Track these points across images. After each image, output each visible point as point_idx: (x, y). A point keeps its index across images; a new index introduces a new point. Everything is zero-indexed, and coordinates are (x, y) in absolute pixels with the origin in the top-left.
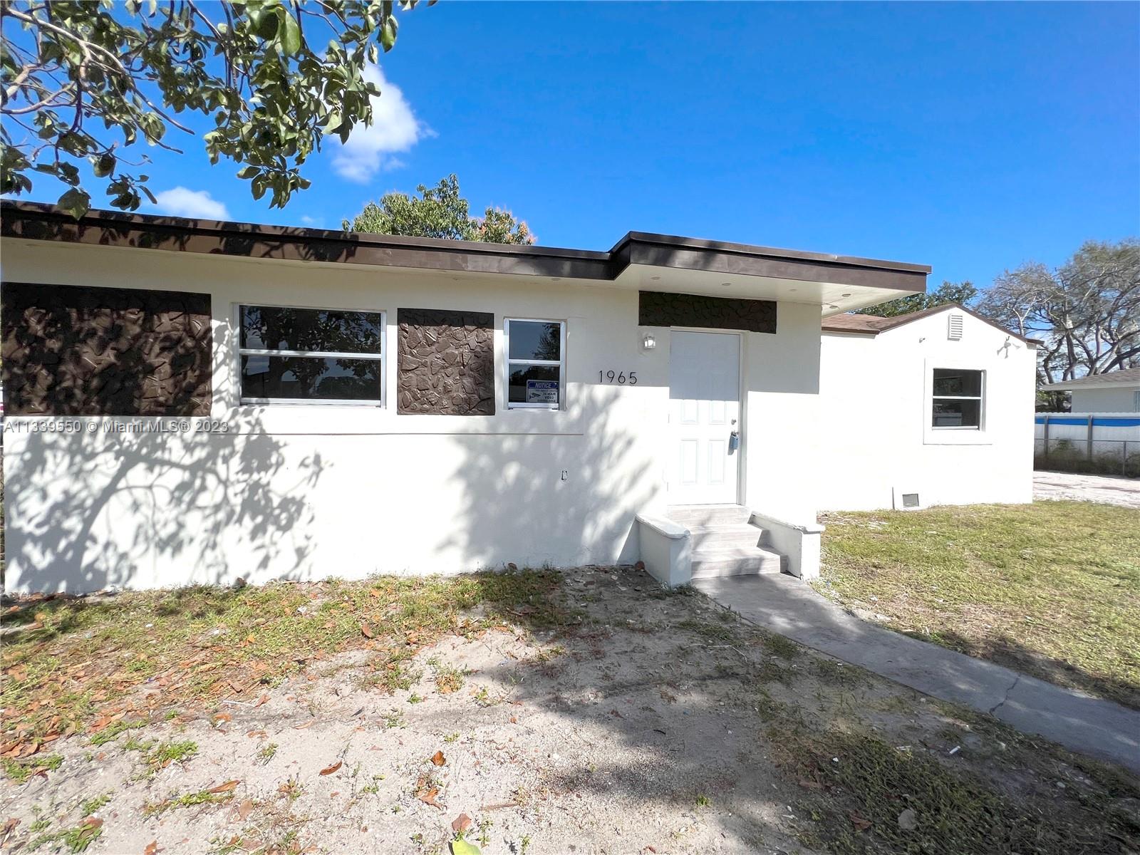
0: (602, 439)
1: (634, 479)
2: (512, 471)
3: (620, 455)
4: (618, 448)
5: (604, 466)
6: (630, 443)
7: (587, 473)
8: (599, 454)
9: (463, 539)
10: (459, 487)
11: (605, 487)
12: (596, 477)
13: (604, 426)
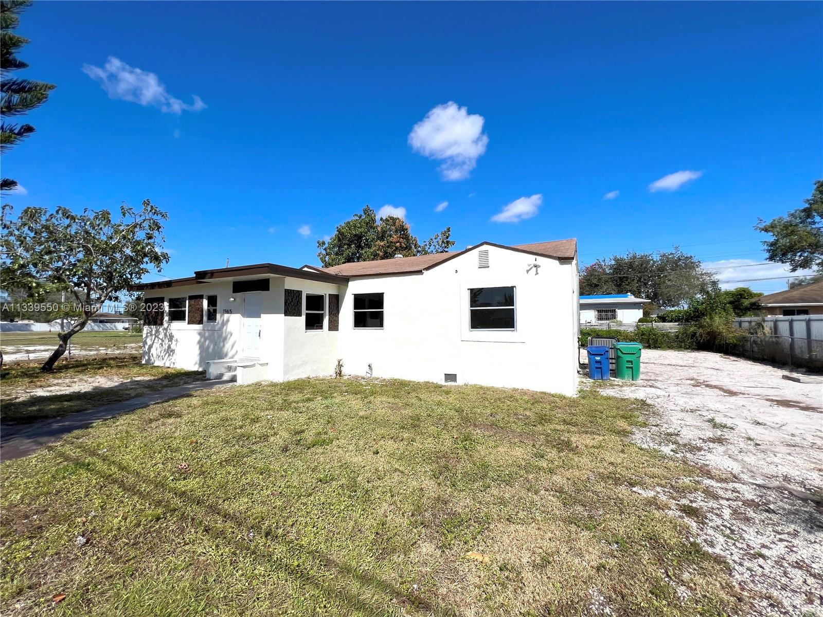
0: (226, 333)
1: (232, 347)
2: (207, 343)
3: (229, 339)
4: (229, 336)
5: (225, 343)
6: (231, 335)
7: (222, 344)
8: (225, 339)
9: (198, 362)
10: (198, 347)
11: (225, 350)
12: (224, 346)
13: (226, 329)
